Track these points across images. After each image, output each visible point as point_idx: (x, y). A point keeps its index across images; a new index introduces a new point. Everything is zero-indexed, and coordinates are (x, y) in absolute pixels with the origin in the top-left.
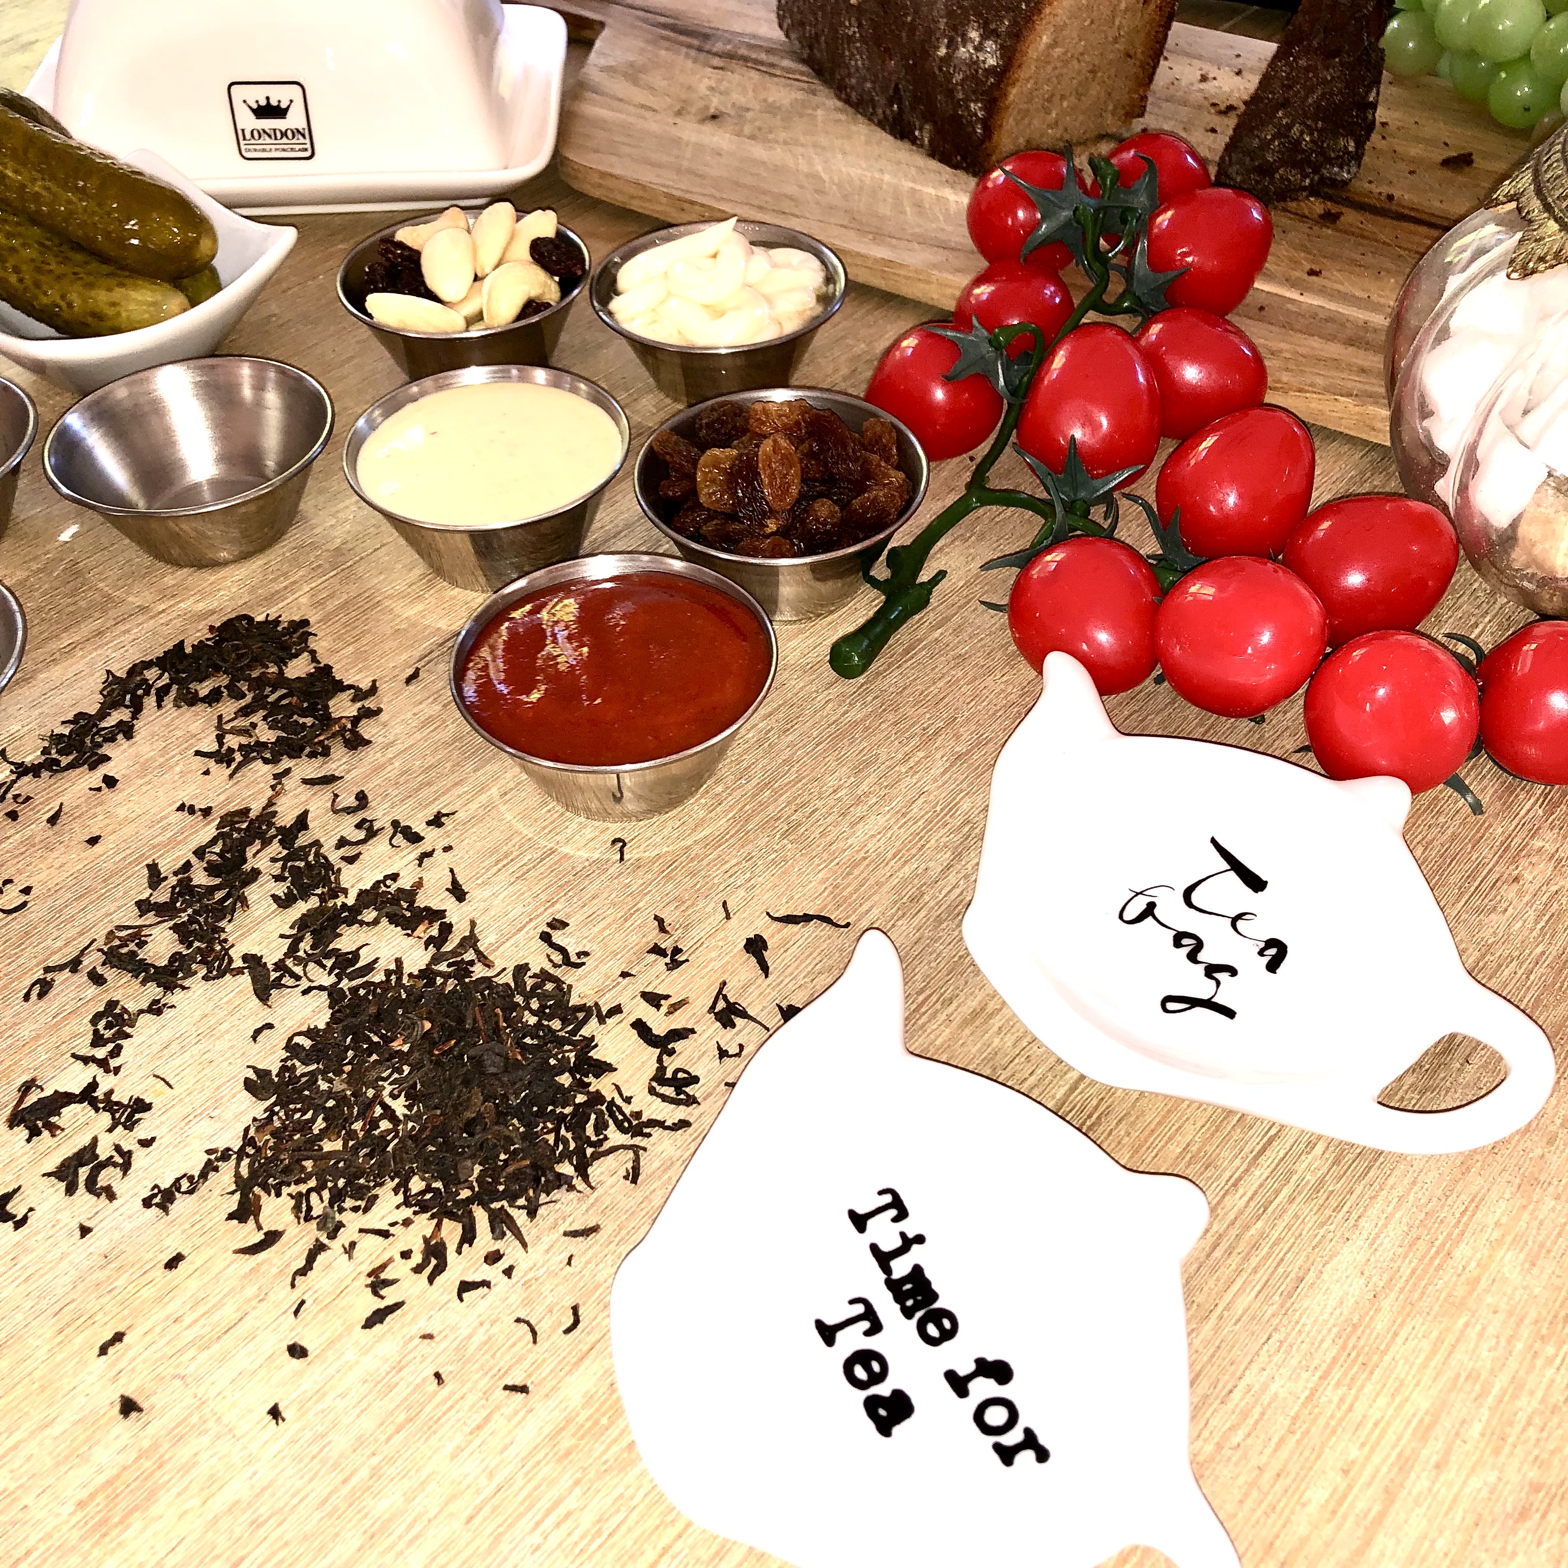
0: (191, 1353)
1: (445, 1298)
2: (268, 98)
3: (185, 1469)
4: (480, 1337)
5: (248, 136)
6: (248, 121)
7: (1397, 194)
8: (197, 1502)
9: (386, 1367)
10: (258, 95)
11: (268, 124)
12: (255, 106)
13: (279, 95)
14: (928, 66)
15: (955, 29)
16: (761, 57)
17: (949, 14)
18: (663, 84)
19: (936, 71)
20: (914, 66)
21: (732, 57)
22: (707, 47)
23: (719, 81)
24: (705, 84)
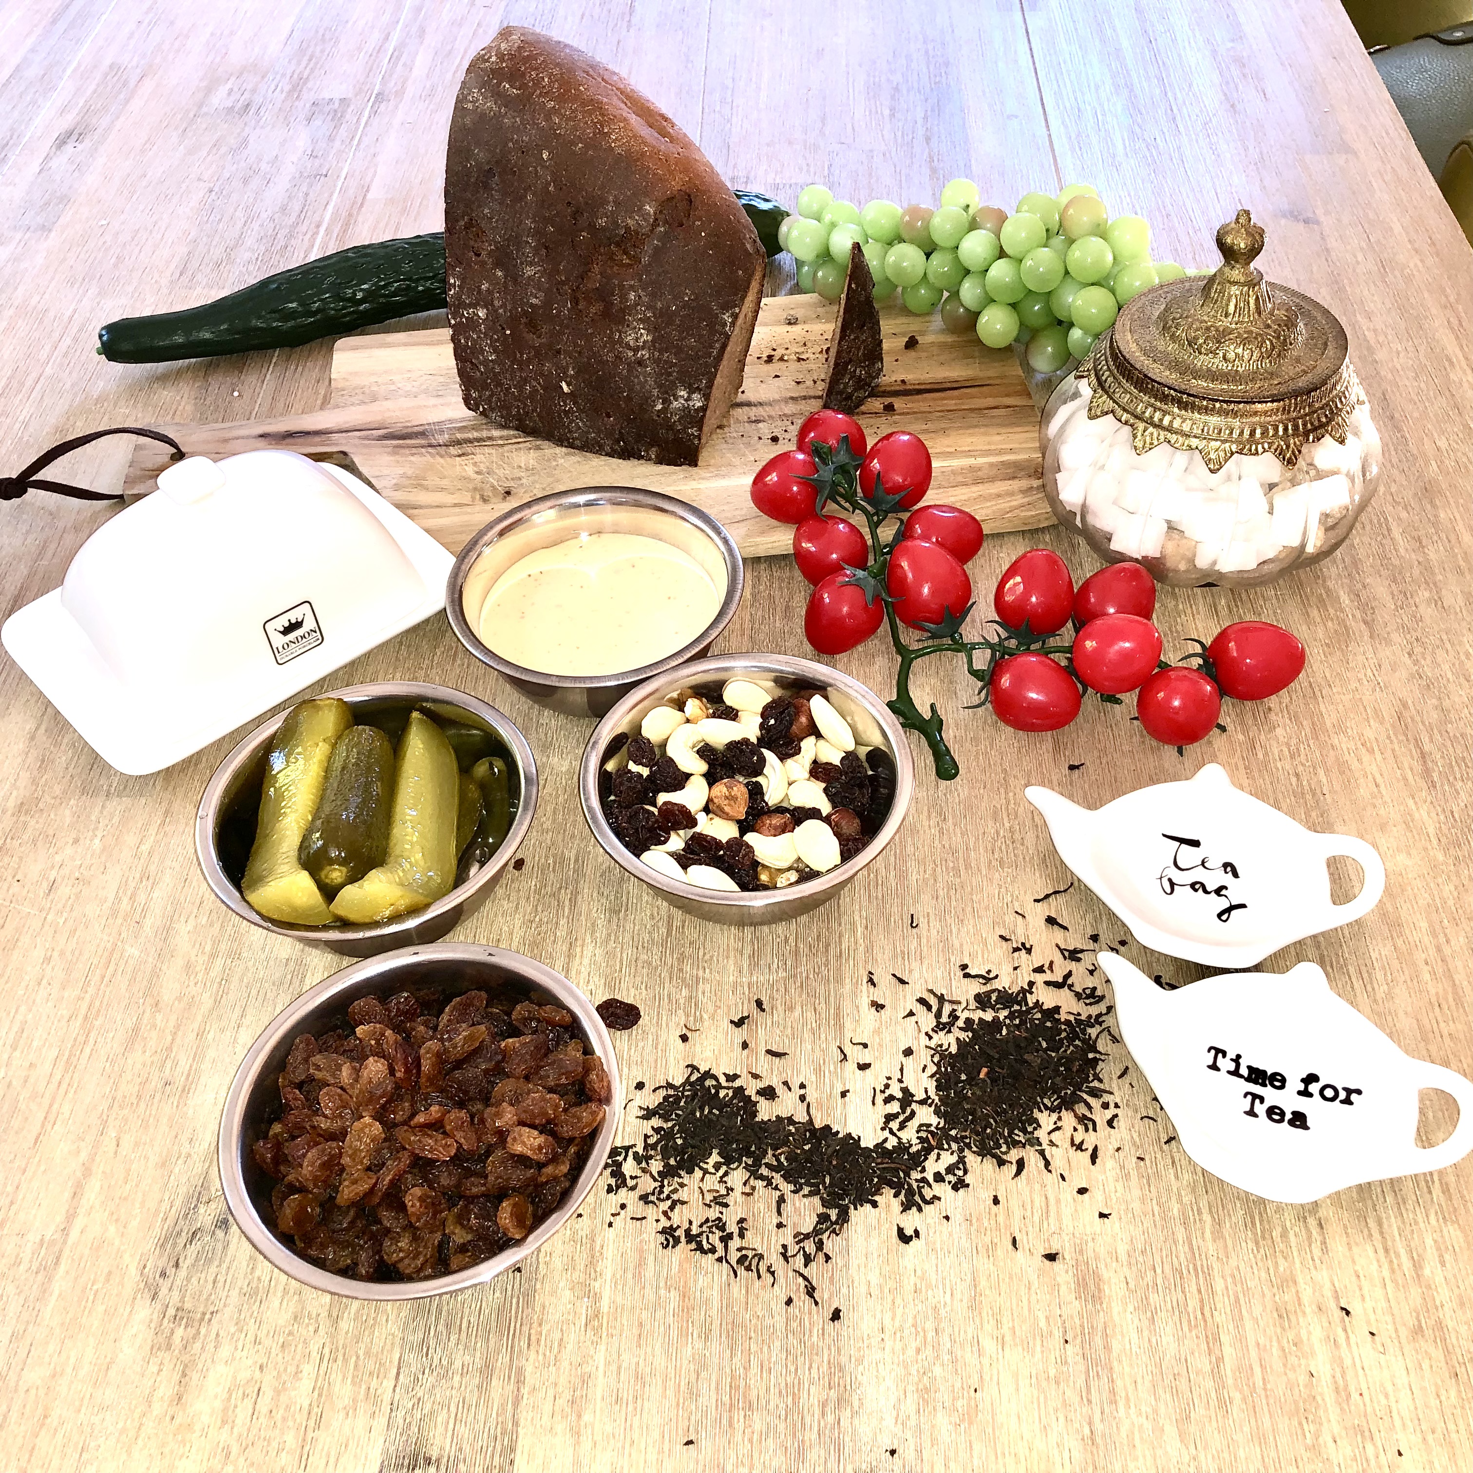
0: (1045, 1224)
1: (1106, 1132)
2: (289, 620)
3: (1097, 1258)
4: (1135, 1136)
5: (281, 649)
6: (279, 640)
7: (909, 377)
8: (1114, 1264)
9: (1118, 1171)
10: (283, 622)
11: (292, 636)
12: (282, 629)
13: (294, 616)
14: (646, 416)
15: (667, 393)
16: (476, 434)
17: (660, 386)
18: (445, 483)
19: (656, 418)
20: (635, 418)
21: (458, 443)
22: (434, 442)
23: (475, 464)
24: (470, 471)
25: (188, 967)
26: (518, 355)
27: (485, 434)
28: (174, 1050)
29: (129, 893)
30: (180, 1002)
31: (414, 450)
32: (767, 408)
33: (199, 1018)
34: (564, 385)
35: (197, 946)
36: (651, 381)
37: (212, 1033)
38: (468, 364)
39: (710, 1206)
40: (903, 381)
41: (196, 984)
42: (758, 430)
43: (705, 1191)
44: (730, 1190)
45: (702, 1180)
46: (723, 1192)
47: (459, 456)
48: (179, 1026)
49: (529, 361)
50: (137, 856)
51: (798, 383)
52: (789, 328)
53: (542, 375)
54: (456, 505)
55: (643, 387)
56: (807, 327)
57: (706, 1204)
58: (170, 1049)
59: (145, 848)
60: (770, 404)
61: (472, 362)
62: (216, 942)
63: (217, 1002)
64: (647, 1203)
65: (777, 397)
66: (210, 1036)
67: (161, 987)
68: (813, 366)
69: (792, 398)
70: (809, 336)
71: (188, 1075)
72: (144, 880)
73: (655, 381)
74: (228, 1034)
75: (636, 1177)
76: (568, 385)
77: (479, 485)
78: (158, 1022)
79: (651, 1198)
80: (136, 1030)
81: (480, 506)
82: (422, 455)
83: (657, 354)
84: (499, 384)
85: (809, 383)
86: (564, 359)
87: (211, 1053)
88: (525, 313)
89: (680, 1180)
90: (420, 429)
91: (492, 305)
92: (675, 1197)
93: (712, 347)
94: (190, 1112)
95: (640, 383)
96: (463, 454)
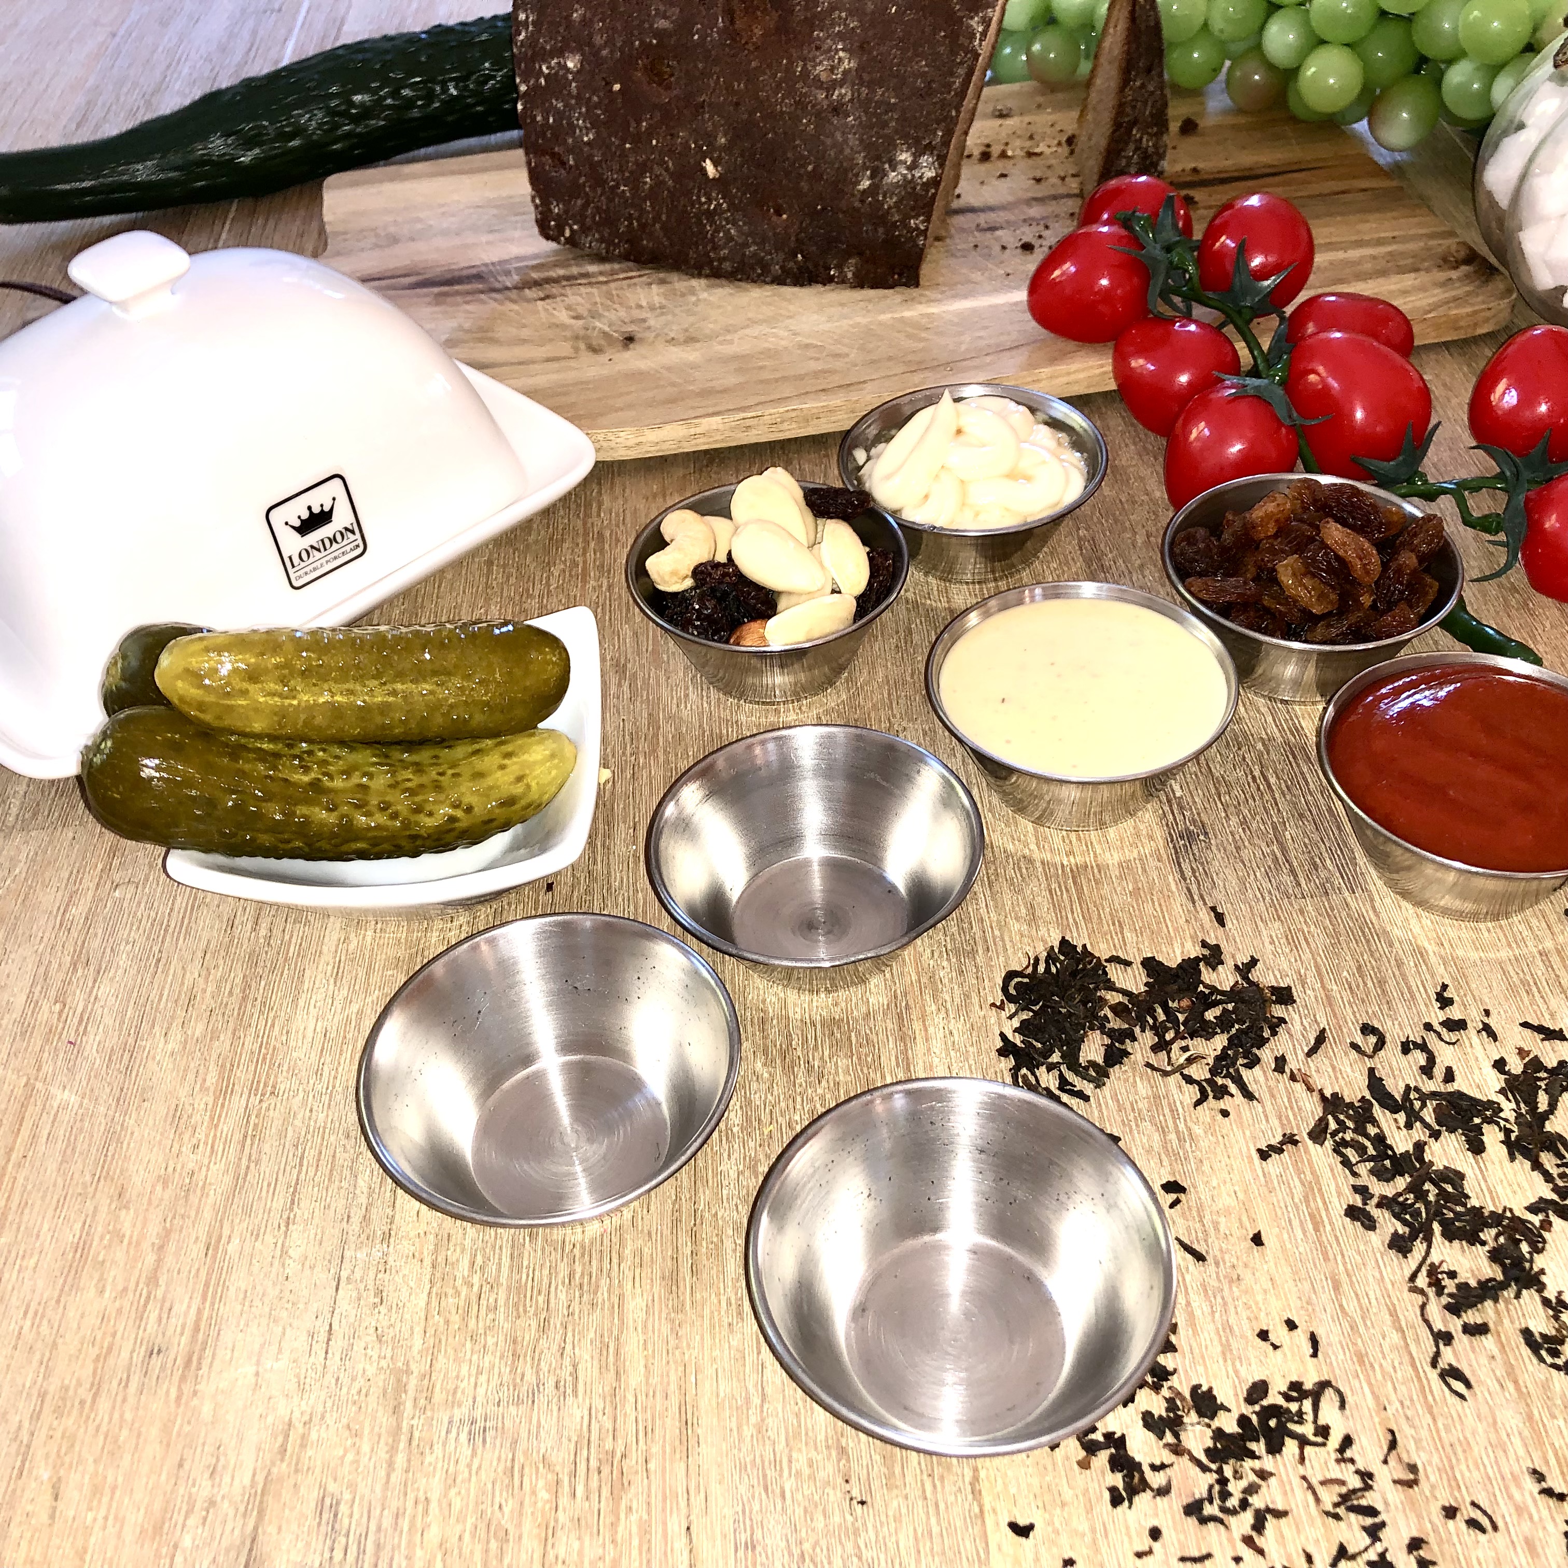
2: (309, 508)
5: (296, 560)
6: (293, 543)
7: (1201, 165)
10: (297, 511)
11: (314, 537)
12: (297, 523)
13: (318, 500)
14: (843, 204)
15: (878, 158)
16: (561, 272)
17: (868, 147)
18: (525, 333)
19: (857, 204)
20: (823, 209)
21: (537, 284)
22: (497, 285)
23: (569, 308)
24: (563, 316)
25: (177, 1117)
26: (633, 124)
27: (575, 270)
28: (162, 1281)
29: (53, 993)
30: (165, 1185)
31: (469, 298)
32: (1002, 214)
33: (208, 1214)
34: (709, 167)
35: (191, 1076)
36: (853, 140)
37: (236, 1241)
38: (547, 159)
39: (1337, 1517)
40: (1195, 170)
41: (196, 1147)
42: (997, 239)
43: (1315, 1482)
44: (1366, 1476)
45: (1302, 1459)
46: (1355, 1482)
47: (542, 299)
48: (168, 1233)
49: (650, 134)
50: (64, 926)
51: (1038, 180)
52: (1000, 121)
53: (671, 152)
54: (548, 360)
55: (841, 151)
56: (1027, 119)
57: (1328, 1514)
58: (153, 1280)
59: (78, 911)
60: (1003, 208)
61: (553, 155)
62: (227, 1069)
63: (239, 1181)
64: (1204, 1521)
65: (1011, 199)
66: (233, 1247)
67: (127, 1158)
68: (1053, 162)
69: (1035, 199)
70: (1032, 128)
71: (197, 1329)
72: (79, 966)
73: (861, 140)
74: (269, 1239)
75: (1163, 1467)
76: (715, 166)
77: (582, 333)
78: (127, 1228)
79: (1210, 1510)
80: (81, 1248)
81: (587, 357)
82: (483, 302)
83: (865, 91)
84: (599, 181)
85: (1054, 180)
86: (708, 120)
87: (238, 1281)
88: (646, 47)
89: (1257, 1464)
90: (474, 271)
91: (590, 44)
92: (1257, 1501)
93: (952, 74)
94: (207, 1409)
95: (834, 145)
96: (547, 297)
